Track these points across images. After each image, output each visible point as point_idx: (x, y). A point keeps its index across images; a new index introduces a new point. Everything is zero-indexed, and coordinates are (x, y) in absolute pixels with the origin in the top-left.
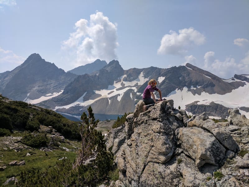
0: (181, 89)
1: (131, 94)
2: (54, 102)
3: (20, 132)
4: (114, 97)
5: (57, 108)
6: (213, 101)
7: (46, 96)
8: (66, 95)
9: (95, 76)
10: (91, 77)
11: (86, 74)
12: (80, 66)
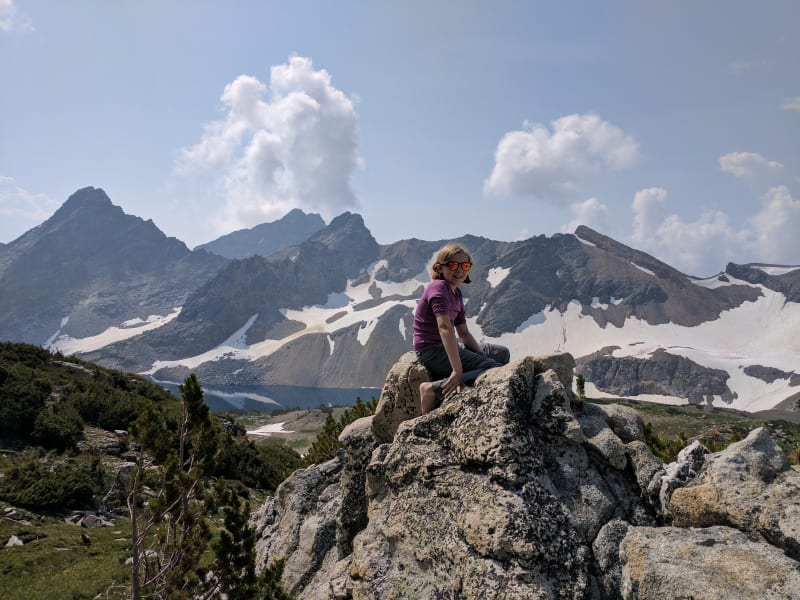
0: (562, 306)
1: (402, 321)
2: (150, 348)
3: (7, 454)
4: (346, 330)
5: (159, 365)
6: (662, 347)
7: (122, 327)
8: (190, 324)
9: (287, 262)
10: (271, 265)
11: (256, 258)
12: (238, 229)
